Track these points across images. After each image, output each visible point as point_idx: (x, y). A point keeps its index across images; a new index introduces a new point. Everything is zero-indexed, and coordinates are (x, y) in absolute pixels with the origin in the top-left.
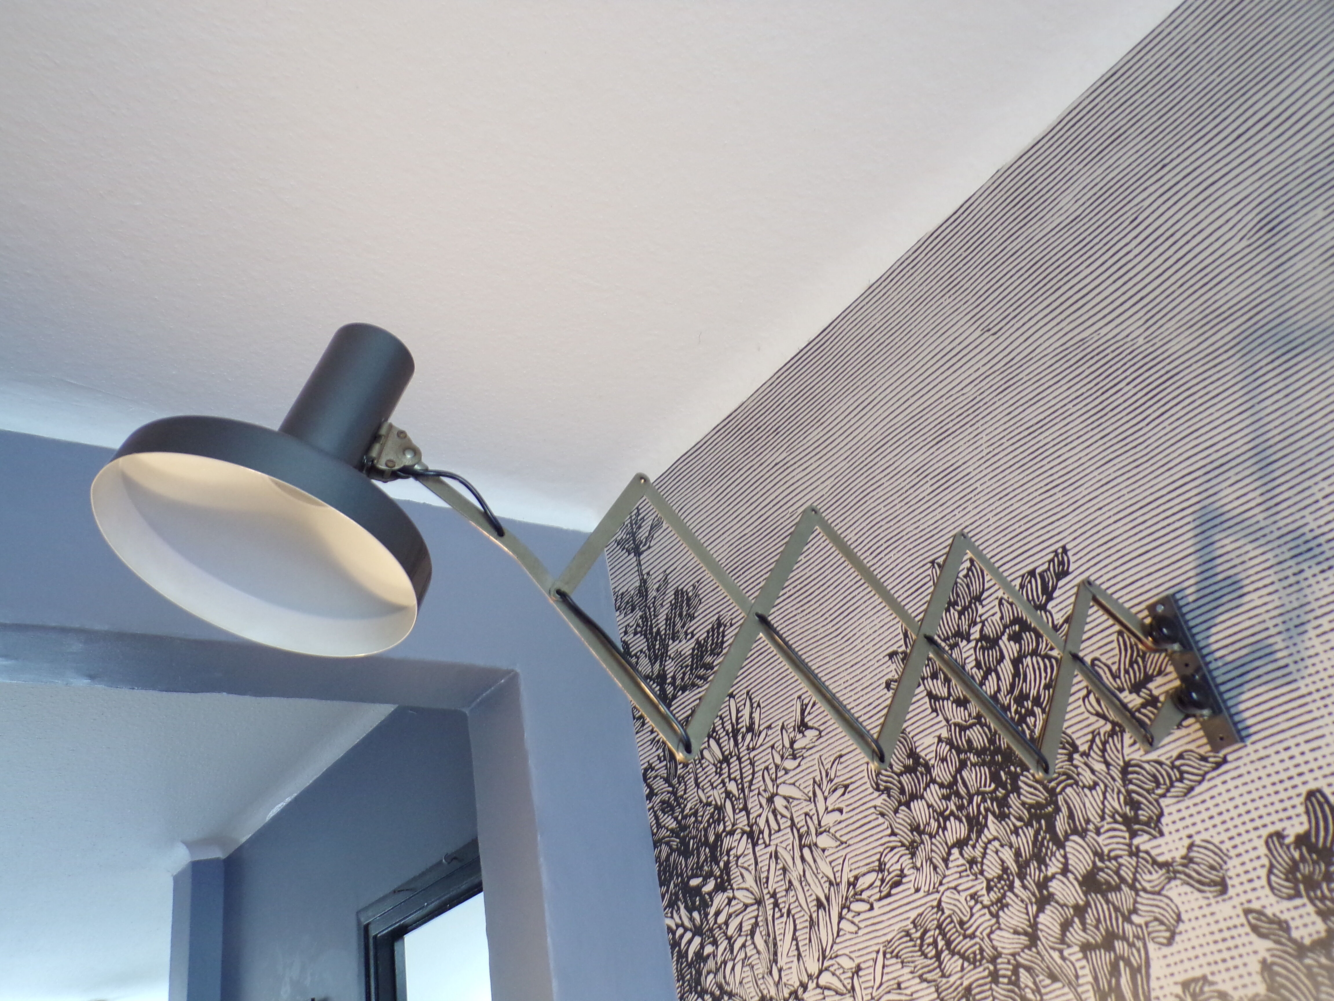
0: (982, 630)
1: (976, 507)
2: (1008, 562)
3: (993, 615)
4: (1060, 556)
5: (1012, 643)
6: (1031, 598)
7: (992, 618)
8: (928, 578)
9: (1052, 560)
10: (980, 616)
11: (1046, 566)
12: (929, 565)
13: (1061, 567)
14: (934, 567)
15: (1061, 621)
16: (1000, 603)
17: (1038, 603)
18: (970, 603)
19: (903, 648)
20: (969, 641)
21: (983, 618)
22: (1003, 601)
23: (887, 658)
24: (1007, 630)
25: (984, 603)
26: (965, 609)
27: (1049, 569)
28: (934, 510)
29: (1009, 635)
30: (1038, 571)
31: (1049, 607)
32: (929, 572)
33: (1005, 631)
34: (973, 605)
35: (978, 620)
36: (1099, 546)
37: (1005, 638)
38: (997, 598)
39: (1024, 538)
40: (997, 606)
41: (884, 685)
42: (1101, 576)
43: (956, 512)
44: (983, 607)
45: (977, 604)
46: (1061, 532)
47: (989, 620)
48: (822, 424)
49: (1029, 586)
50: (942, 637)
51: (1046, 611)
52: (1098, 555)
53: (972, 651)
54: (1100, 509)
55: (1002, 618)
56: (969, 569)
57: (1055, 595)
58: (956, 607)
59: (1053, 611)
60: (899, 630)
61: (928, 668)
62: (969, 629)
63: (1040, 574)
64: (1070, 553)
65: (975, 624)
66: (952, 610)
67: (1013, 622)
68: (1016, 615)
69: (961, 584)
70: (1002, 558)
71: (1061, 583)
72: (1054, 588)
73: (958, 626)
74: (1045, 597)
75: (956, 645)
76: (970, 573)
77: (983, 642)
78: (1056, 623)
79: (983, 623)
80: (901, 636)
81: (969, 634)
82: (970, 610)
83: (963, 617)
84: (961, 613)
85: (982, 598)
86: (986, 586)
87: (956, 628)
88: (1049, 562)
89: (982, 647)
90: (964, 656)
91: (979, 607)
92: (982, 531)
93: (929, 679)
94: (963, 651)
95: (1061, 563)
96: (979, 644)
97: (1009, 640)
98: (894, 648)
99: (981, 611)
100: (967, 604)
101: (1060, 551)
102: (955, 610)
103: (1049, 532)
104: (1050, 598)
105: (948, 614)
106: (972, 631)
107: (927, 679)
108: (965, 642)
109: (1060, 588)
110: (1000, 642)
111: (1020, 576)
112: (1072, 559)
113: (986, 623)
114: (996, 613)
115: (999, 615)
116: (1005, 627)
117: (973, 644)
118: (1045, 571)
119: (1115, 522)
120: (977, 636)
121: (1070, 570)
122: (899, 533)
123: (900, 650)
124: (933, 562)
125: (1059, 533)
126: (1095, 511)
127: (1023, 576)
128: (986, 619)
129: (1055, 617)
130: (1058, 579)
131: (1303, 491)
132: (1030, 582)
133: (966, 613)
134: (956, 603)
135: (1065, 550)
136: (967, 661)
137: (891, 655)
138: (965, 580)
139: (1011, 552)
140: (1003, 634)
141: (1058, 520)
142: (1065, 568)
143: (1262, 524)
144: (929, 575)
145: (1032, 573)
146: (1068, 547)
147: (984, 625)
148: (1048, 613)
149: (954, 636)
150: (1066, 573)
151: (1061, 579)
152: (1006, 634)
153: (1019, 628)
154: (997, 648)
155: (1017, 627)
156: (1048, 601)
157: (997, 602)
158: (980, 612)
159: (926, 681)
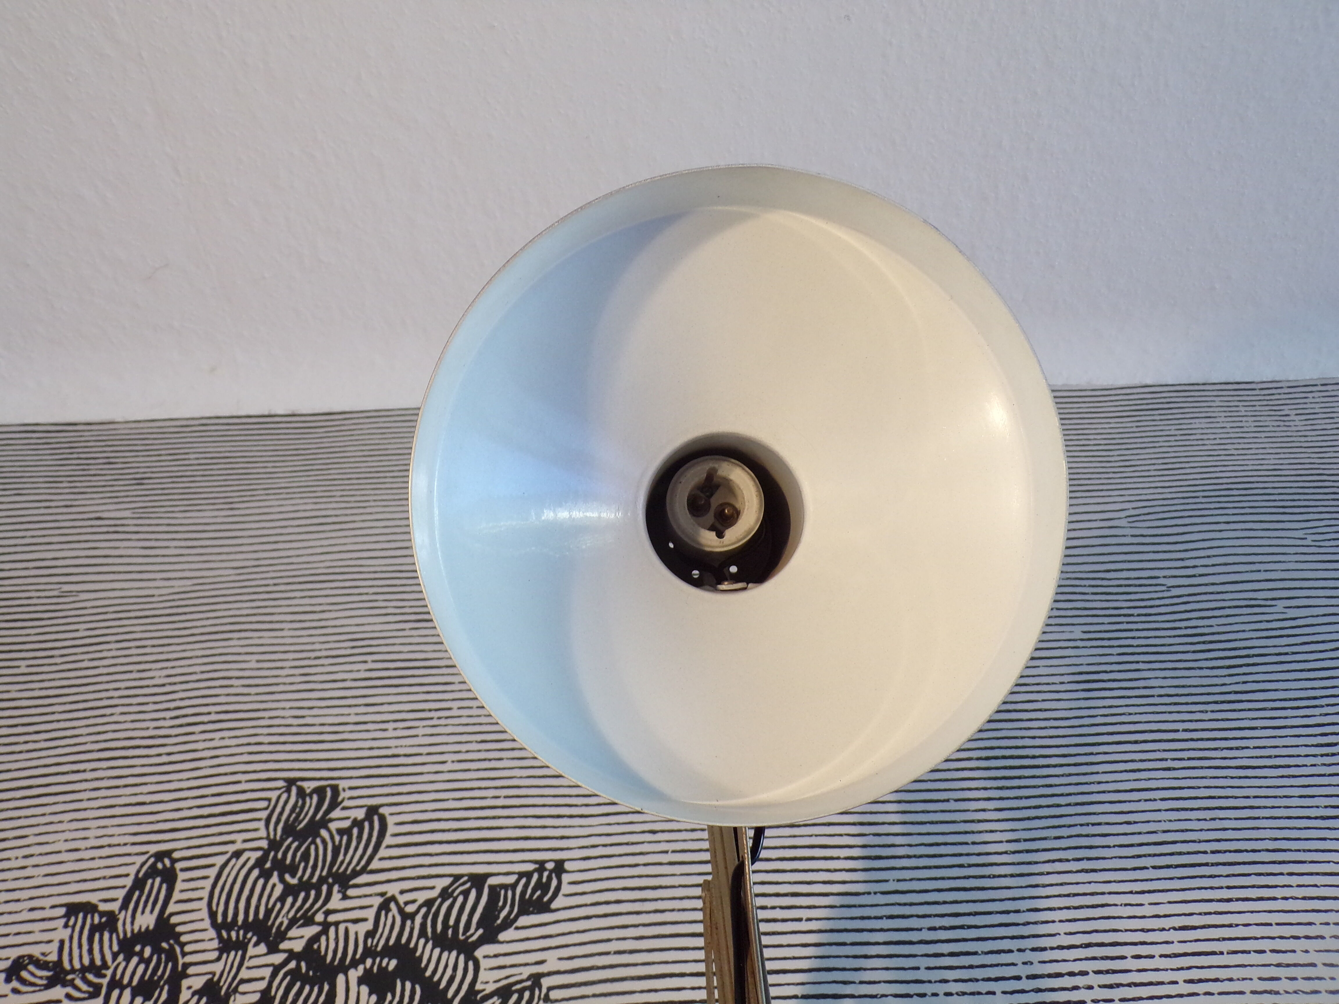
0: (315, 939)
1: (432, 735)
2: (441, 843)
3: (356, 921)
4: (546, 874)
5: (365, 989)
6: (452, 922)
7: (350, 926)
8: (264, 804)
9: (529, 875)
10: (328, 913)
11: (511, 879)
12: (281, 784)
13: (539, 893)
14: (288, 791)
15: (490, 988)
16: (384, 907)
17: (461, 937)
18: (322, 880)
19: (114, 907)
20: (273, 949)
21: (332, 918)
22: (393, 906)
23: (62, 911)
24: (369, 962)
25: (350, 892)
26: (305, 886)
27: (514, 886)
28: (350, 706)
29: (368, 972)
30: (492, 881)
31: (479, 953)
32: (274, 795)
33: (362, 960)
34: (325, 888)
35: (319, 917)
36: (625, 889)
37: (354, 975)
38: (382, 894)
39: (494, 818)
40: (375, 909)
41: (7, 964)
42: (609, 940)
43: (391, 726)
44: (345, 897)
45: (336, 888)
46: (568, 838)
47: (342, 927)
48: (232, 509)
49: (461, 899)
50: (220, 919)
51: (470, 956)
52: (618, 902)
53: (267, 972)
54: (654, 832)
55: (370, 934)
56: (357, 823)
57: (502, 936)
58: (287, 877)
59: (484, 964)
60: (132, 870)
61: (142, 967)
62: (289, 927)
63: (492, 888)
64: (566, 878)
65: (308, 921)
66: (275, 879)
67: (388, 951)
68: (404, 940)
69: (324, 842)
70: (432, 831)
71: (524, 920)
72: (508, 924)
73: (268, 912)
74: (480, 931)
75: (242, 946)
76: (355, 831)
77: (303, 964)
78: (478, 987)
79: (326, 926)
80: (129, 882)
81: (282, 936)
82: (313, 893)
83: (290, 900)
84: (289, 890)
85: (352, 882)
86: (375, 865)
87: (261, 916)
88: (521, 875)
89: (295, 975)
90: (244, 974)
91: (336, 896)
92: (422, 774)
93: (127, 993)
94: (246, 964)
95: (543, 887)
96: (293, 965)
97: (361, 981)
98: (93, 898)
99: (336, 902)
100: (315, 880)
101: (550, 866)
102: (282, 880)
103: (545, 827)
104: (490, 937)
105: (261, 882)
106: (291, 934)
107: (122, 988)
108: (262, 948)
109: (517, 928)
110: (341, 979)
111: (450, 876)
112: (566, 889)
113: (332, 930)
114: (365, 920)
115: (369, 925)
116: (369, 952)
117: (278, 958)
118: (505, 887)
119: (671, 863)
120: (298, 946)
121: (554, 906)
122: (258, 710)
123: (103, 907)
124: (291, 782)
125: (563, 838)
126: (643, 832)
127: (457, 877)
128: (337, 924)
129: (483, 976)
130: (524, 911)
131: (999, 952)
132: (466, 894)
133: (302, 895)
134: (293, 870)
135: (559, 868)
136: (242, 988)
137: (73, 910)
138: (337, 838)
139: (456, 830)
140: (355, 964)
141: (571, 817)
142: (546, 899)
143: (922, 975)
144: (269, 800)
145: (478, 881)
146: (567, 866)
147: (325, 931)
148: (471, 964)
149: (247, 926)
150: (543, 907)
151: (528, 913)
152: (361, 968)
153: (397, 967)
154: (326, 987)
155: (394, 963)
156: (482, 941)
157: (378, 901)
158: (331, 906)
159: (116, 993)
